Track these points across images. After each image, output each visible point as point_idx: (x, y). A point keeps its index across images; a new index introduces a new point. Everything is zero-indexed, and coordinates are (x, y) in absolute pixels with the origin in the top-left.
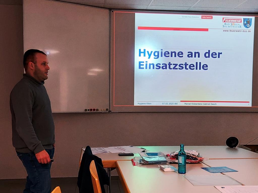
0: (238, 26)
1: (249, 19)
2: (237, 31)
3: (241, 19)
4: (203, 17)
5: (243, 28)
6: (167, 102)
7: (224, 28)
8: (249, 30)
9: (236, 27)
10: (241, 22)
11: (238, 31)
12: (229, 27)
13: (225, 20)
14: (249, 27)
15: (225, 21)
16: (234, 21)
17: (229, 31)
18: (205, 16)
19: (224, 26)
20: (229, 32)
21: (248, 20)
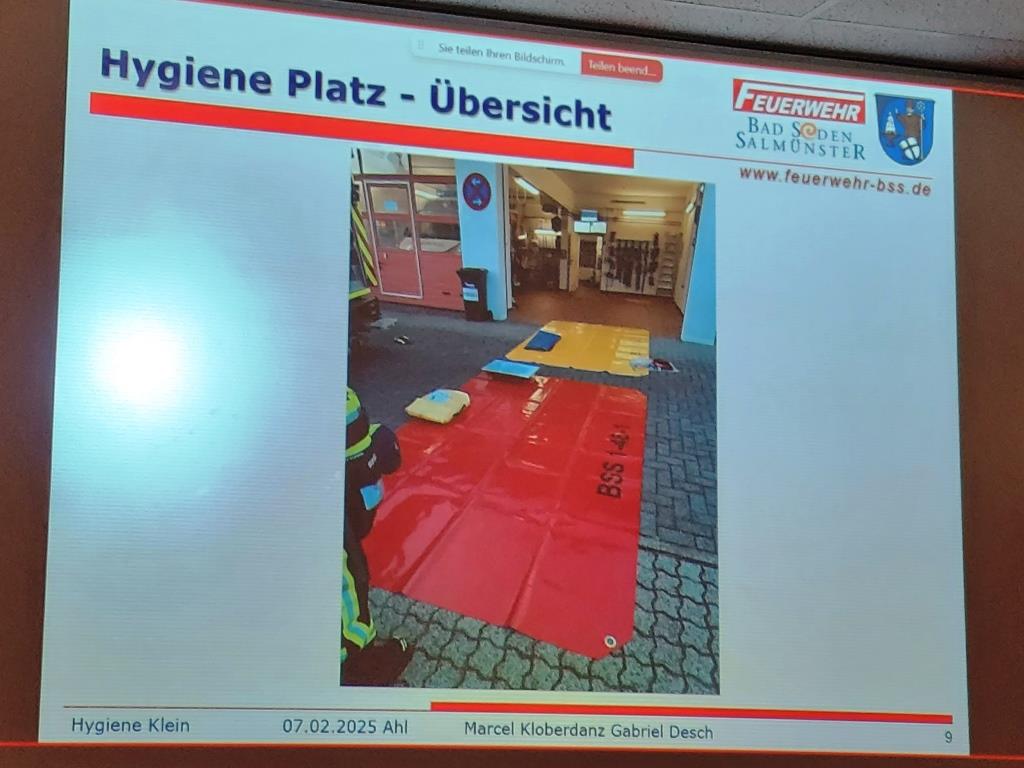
0: (840, 145)
1: (912, 102)
2: (835, 182)
3: (859, 98)
4: (593, 65)
5: (878, 161)
6: (319, 716)
7: (747, 153)
8: (916, 182)
9: (829, 151)
10: (861, 118)
11: (847, 182)
12: (779, 146)
13: (751, 96)
14: (917, 160)
15: (748, 105)
16: (815, 107)
17: (782, 176)
18: (608, 59)
19: (747, 142)
20: (781, 186)
21: (910, 111)
